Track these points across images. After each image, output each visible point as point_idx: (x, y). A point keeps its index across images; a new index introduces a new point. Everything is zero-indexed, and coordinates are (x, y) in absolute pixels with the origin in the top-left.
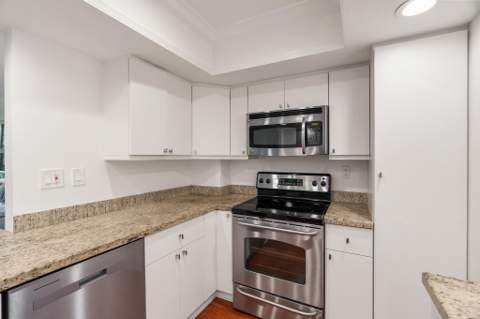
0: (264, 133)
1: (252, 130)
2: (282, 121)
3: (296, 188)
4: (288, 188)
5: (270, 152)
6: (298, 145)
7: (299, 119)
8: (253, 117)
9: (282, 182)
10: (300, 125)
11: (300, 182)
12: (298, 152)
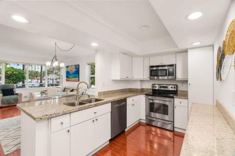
0: (155, 72)
1: (151, 71)
2: (160, 68)
3: (165, 89)
4: (163, 89)
5: (156, 78)
6: (166, 76)
7: (166, 68)
8: (151, 67)
9: (160, 87)
10: (166, 70)
11: (167, 87)
12: (166, 78)
